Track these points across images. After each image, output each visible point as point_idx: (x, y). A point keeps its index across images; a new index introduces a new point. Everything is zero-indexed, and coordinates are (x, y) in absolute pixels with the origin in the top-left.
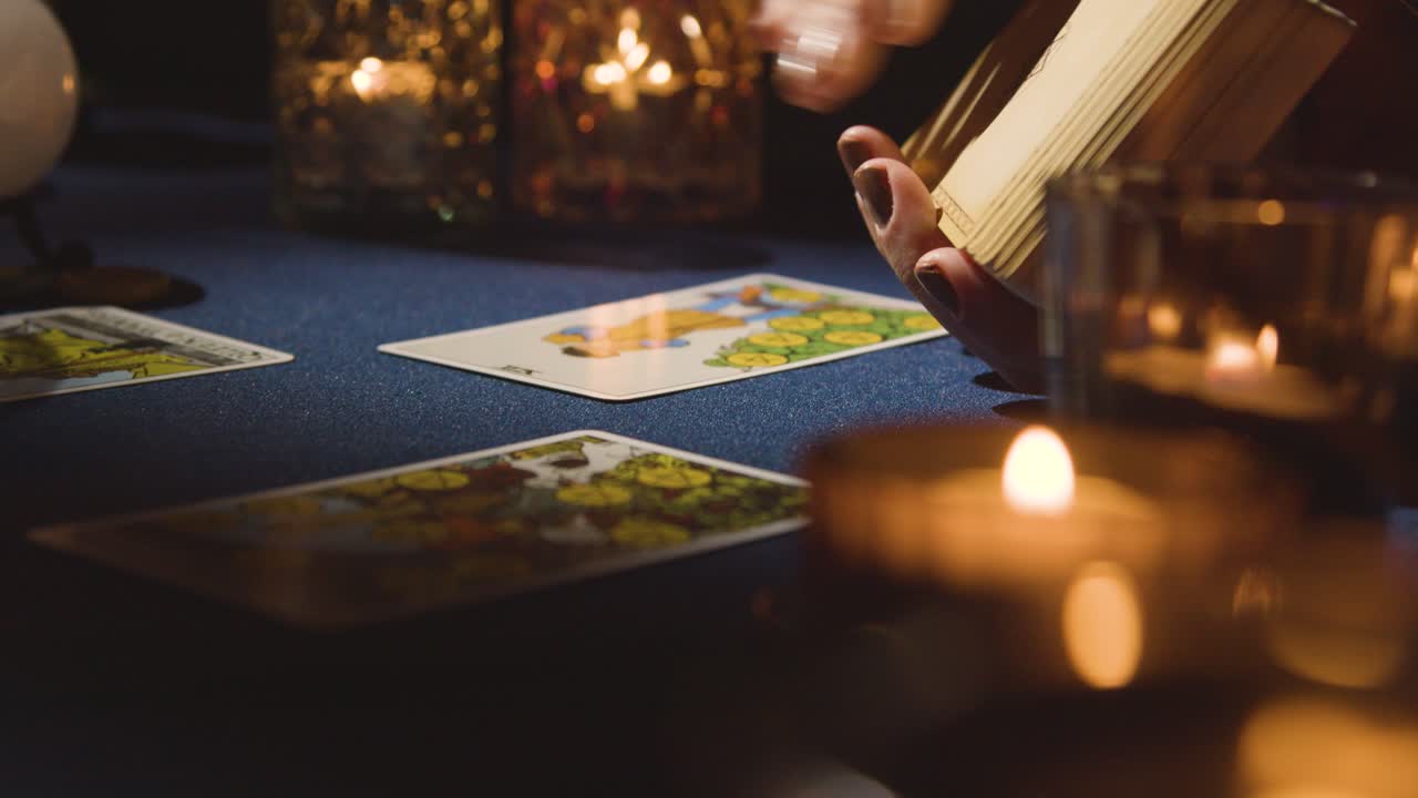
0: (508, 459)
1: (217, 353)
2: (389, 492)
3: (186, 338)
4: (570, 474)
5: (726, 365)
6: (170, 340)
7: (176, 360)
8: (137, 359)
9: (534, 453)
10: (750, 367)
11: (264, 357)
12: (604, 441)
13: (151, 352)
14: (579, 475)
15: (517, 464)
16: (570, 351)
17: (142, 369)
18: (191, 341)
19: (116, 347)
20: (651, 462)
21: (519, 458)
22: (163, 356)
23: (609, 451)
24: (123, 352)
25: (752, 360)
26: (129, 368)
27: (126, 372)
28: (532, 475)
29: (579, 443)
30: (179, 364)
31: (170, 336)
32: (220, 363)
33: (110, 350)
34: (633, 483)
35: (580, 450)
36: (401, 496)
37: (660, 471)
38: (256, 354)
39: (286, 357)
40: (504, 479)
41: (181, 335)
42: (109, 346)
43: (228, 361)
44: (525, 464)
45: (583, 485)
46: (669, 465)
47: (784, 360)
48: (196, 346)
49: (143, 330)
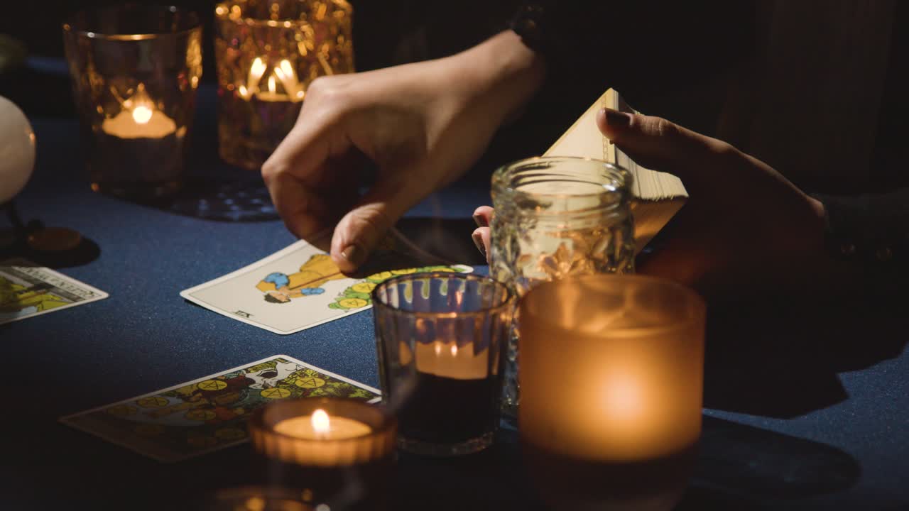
0: (245, 372)
1: (74, 292)
2: (195, 393)
3: (61, 281)
4: (268, 381)
5: (338, 308)
6: (53, 283)
7: (56, 299)
8: (38, 298)
9: (255, 369)
10: (349, 308)
11: (95, 295)
12: (287, 361)
13: (45, 293)
14: (272, 381)
15: (248, 376)
16: (269, 298)
17: (40, 306)
18: (63, 284)
19: (29, 289)
20: (302, 373)
21: (250, 372)
22: (50, 295)
23: (287, 366)
24: (32, 293)
25: (350, 303)
26: (34, 304)
27: (33, 308)
28: (253, 382)
29: (274, 362)
30: (56, 301)
31: (53, 280)
32: (75, 300)
33: (26, 291)
34: (293, 386)
35: (275, 367)
36: (200, 394)
37: (306, 379)
38: (92, 293)
39: (104, 295)
40: (241, 383)
41: (57, 279)
42: (25, 288)
43: (79, 298)
44: (252, 375)
45: (273, 387)
46: (310, 376)
47: (365, 303)
48: (64, 288)
49: (41, 277)
